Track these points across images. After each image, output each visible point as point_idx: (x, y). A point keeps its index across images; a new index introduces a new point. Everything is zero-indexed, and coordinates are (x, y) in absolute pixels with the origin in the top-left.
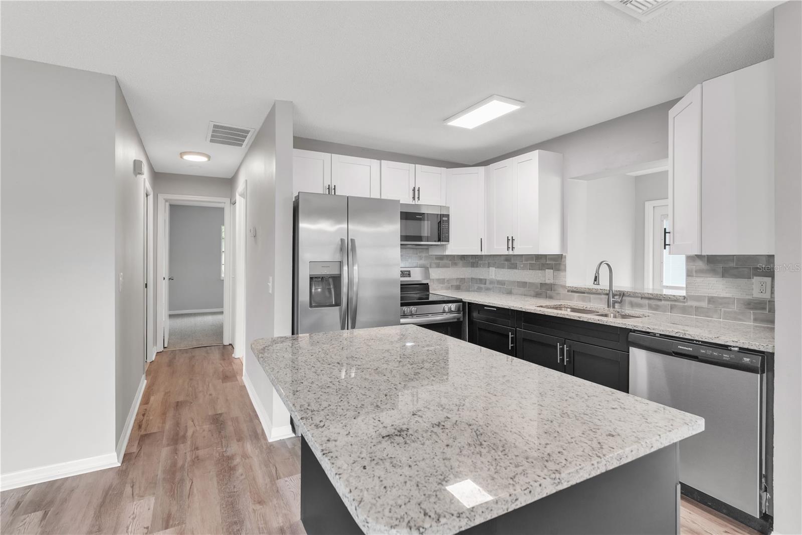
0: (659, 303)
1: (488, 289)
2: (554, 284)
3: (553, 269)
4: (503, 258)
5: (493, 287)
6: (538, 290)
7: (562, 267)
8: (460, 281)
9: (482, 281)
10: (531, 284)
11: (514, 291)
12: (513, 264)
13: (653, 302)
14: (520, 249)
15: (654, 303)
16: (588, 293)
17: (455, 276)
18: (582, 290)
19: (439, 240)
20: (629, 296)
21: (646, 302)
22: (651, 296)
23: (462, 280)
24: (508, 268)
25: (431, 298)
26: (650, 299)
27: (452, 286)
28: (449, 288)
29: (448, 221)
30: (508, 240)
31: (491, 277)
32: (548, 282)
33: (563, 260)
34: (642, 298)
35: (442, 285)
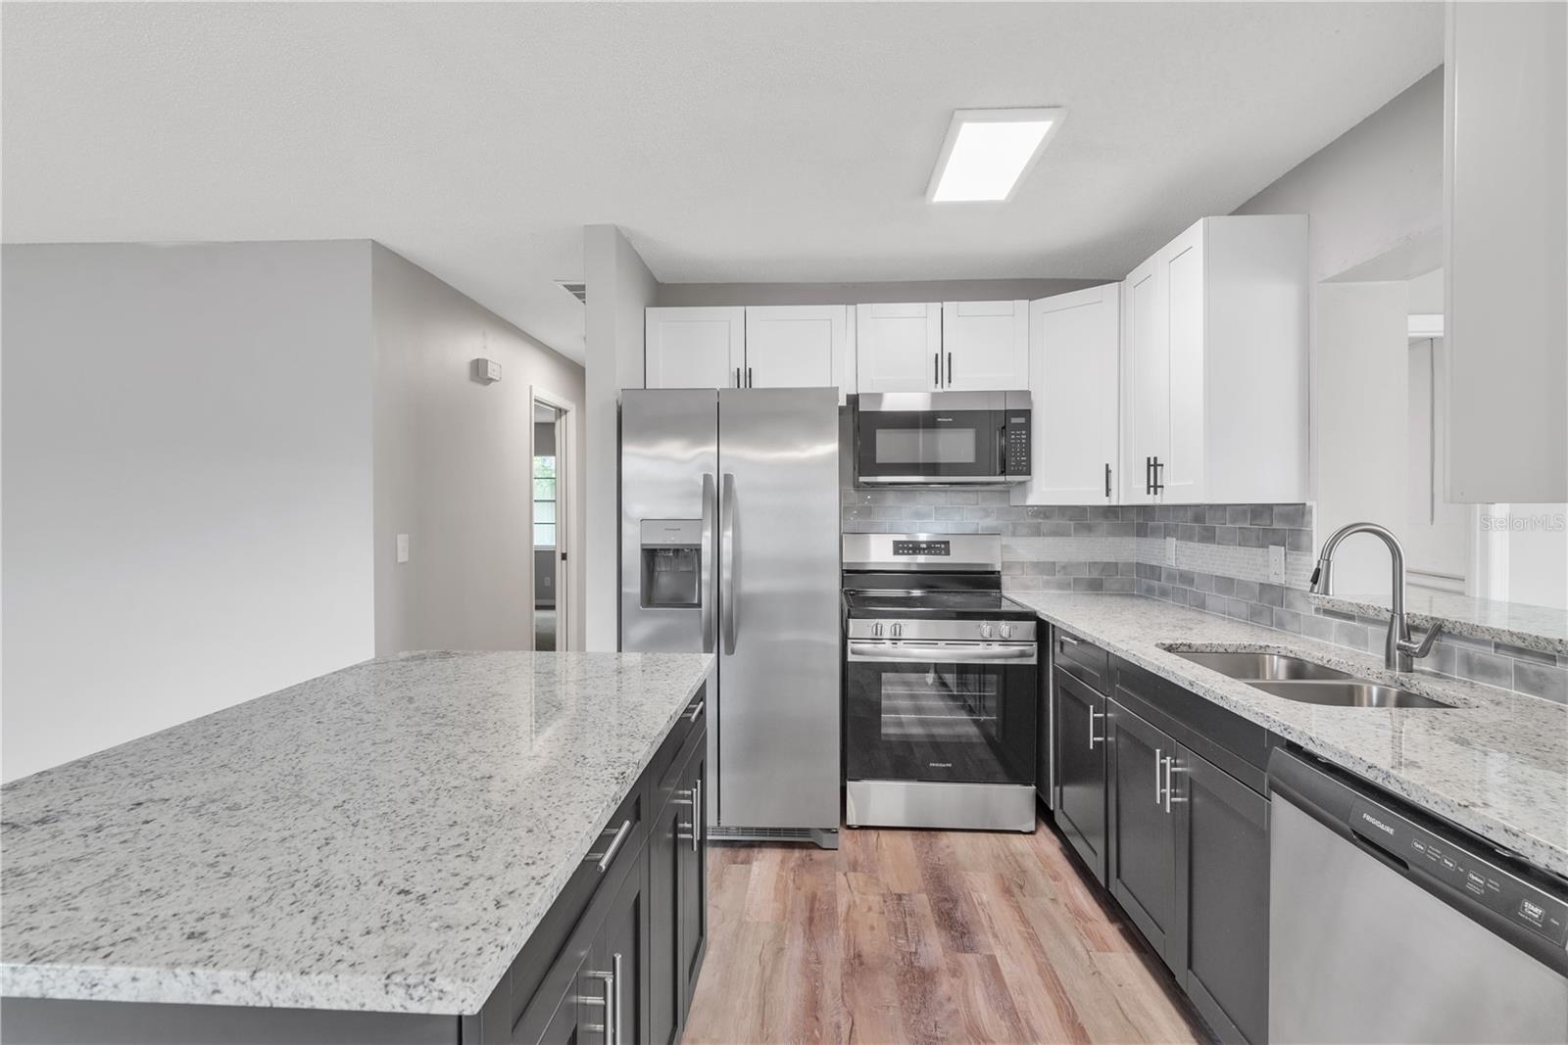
0: (1547, 668)
1: (1164, 593)
2: (1287, 588)
3: (1284, 545)
4: (1190, 514)
5: (1173, 588)
6: (1254, 602)
7: (1304, 539)
8: (1103, 570)
9: (1153, 571)
10: (1244, 586)
11: (1209, 602)
12: (1206, 529)
13: (1530, 664)
14: (1179, 490)
15: (1534, 668)
16: (1365, 620)
17: (1084, 557)
18: (1345, 609)
19: (1003, 472)
20: (1460, 637)
21: (1510, 660)
22: (1519, 643)
23: (1110, 568)
24: (1199, 541)
25: (1006, 607)
26: (1520, 651)
27: (1075, 580)
28: (1069, 584)
29: (1027, 427)
30: (1149, 465)
31: (1168, 562)
32: (1274, 580)
33: (1306, 518)
34: (1498, 646)
35: (1045, 577)
